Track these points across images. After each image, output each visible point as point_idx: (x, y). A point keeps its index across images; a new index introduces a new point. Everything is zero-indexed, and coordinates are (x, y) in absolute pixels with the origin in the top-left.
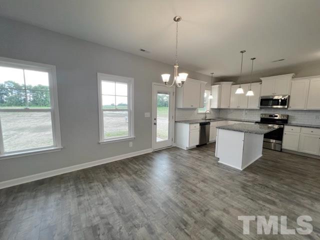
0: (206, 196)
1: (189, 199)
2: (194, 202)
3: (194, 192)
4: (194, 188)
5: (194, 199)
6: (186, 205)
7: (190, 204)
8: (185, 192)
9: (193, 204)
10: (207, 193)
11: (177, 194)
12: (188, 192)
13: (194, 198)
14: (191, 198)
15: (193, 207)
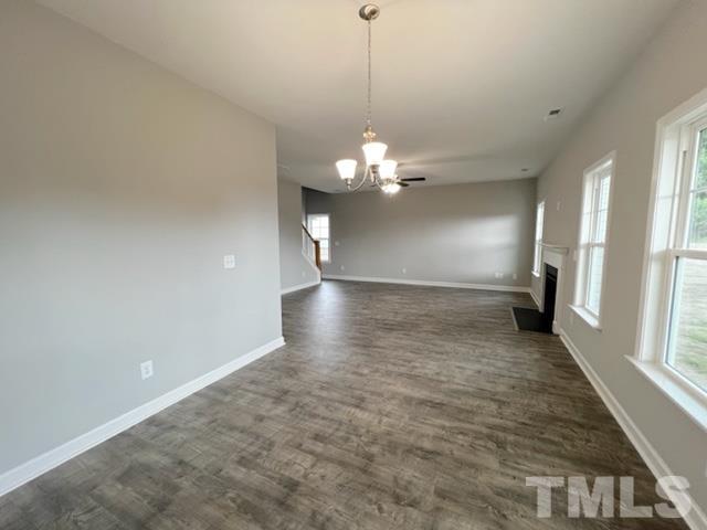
0: (290, 436)
1: (323, 418)
2: (314, 416)
3: (317, 437)
4: (319, 448)
5: (316, 421)
6: (327, 407)
7: (321, 410)
8: (337, 430)
9: (315, 411)
10: (287, 443)
11: (350, 421)
12: (330, 431)
13: (316, 423)
14: (321, 422)
15: (315, 408)
